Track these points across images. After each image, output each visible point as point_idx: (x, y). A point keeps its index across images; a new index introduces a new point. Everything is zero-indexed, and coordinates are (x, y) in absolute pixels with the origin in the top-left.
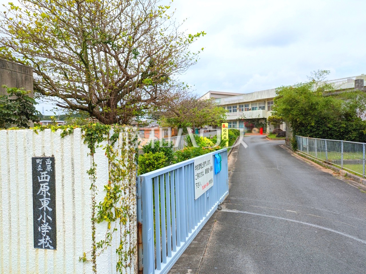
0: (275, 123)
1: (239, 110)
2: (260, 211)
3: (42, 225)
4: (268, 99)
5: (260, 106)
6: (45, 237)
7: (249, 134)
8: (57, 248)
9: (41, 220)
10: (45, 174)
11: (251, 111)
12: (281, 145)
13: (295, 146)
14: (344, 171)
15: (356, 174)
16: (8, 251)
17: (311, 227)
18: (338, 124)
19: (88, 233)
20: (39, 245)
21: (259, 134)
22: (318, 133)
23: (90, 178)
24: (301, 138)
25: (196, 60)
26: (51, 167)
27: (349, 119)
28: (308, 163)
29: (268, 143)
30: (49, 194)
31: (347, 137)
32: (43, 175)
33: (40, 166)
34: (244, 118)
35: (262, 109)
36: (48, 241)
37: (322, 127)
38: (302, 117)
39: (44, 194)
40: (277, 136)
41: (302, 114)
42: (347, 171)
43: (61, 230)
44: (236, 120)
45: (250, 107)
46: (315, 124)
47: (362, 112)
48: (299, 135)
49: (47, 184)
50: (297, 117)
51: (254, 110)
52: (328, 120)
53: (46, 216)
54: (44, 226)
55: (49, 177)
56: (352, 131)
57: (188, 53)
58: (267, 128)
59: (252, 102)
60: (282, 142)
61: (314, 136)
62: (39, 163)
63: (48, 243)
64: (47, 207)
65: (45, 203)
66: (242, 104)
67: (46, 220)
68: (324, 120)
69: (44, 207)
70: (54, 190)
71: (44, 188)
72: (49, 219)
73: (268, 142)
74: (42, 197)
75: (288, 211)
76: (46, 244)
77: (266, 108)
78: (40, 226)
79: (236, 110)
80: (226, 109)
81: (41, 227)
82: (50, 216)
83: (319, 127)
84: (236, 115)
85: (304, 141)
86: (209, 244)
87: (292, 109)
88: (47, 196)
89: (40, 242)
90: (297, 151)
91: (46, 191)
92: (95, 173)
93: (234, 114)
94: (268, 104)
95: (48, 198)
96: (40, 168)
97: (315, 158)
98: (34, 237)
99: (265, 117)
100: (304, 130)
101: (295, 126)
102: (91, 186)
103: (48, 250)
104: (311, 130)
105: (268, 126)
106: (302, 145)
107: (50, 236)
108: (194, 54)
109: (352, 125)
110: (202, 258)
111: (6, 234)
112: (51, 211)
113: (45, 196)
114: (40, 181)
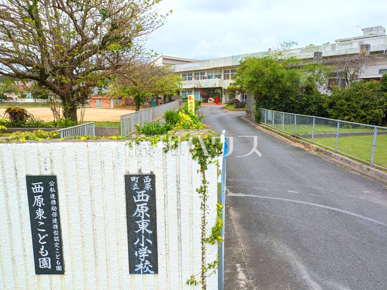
0: (233, 93)
1: (194, 78)
2: (265, 194)
3: (140, 249)
4: (224, 68)
5: (215, 75)
6: (144, 262)
7: (205, 104)
8: (159, 272)
9: (138, 243)
10: (143, 194)
11: (207, 80)
12: (242, 116)
13: (258, 118)
14: (314, 145)
15: (326, 149)
16: (95, 279)
17: (320, 208)
18: (300, 97)
19: (196, 254)
20: (136, 271)
21: (215, 104)
22: (281, 106)
23: (200, 197)
24: (266, 111)
25: (163, 24)
26: (150, 186)
27: (309, 93)
28: (277, 137)
29: (229, 115)
30: (149, 216)
31: (307, 109)
32: (141, 194)
33: (136, 185)
34: (200, 87)
35: (218, 78)
36: (147, 265)
37: (285, 100)
38: (266, 90)
39: (141, 215)
40: (236, 107)
41: (267, 87)
42: (317, 145)
43: (164, 253)
44: (192, 89)
45: (206, 75)
46: (279, 97)
47: (321, 86)
48: (263, 108)
49: (146, 204)
50: (262, 90)
51: (210, 79)
52: (290, 93)
53: (145, 239)
54: (142, 250)
55: (148, 197)
56: (312, 104)
57: (155, 15)
58: (223, 98)
59: (209, 70)
60: (242, 113)
61: (277, 109)
62: (134, 182)
63: (148, 268)
64: (146, 229)
65: (143, 225)
66: (198, 72)
67: (145, 244)
68: (288, 93)
69: (142, 230)
70: (155, 211)
71: (142, 209)
72: (148, 243)
73: (228, 113)
74: (140, 219)
75: (289, 191)
76: (146, 269)
77: (222, 77)
78: (137, 251)
79: (191, 78)
80: (181, 77)
81: (139, 251)
82: (149, 239)
83: (282, 100)
84: (192, 84)
85: (269, 114)
86: (238, 234)
87: (258, 81)
88: (146, 218)
89: (137, 267)
90: (260, 123)
91: (145, 212)
92: (207, 191)
93: (190, 82)
94: (224, 73)
95: (147, 219)
96: (136, 187)
97: (282, 132)
98: (129, 262)
99: (221, 87)
100: (268, 103)
101: (259, 98)
102: (201, 205)
103: (147, 275)
104: (275, 103)
105: (224, 95)
106: (267, 118)
107: (150, 261)
108: (162, 16)
109: (312, 99)
110: (241, 250)
111: (91, 261)
112: (151, 234)
113: (143, 217)
114: (135, 201)
